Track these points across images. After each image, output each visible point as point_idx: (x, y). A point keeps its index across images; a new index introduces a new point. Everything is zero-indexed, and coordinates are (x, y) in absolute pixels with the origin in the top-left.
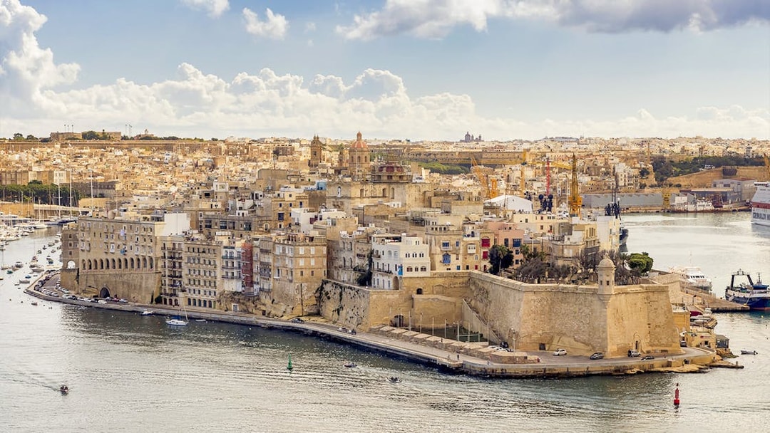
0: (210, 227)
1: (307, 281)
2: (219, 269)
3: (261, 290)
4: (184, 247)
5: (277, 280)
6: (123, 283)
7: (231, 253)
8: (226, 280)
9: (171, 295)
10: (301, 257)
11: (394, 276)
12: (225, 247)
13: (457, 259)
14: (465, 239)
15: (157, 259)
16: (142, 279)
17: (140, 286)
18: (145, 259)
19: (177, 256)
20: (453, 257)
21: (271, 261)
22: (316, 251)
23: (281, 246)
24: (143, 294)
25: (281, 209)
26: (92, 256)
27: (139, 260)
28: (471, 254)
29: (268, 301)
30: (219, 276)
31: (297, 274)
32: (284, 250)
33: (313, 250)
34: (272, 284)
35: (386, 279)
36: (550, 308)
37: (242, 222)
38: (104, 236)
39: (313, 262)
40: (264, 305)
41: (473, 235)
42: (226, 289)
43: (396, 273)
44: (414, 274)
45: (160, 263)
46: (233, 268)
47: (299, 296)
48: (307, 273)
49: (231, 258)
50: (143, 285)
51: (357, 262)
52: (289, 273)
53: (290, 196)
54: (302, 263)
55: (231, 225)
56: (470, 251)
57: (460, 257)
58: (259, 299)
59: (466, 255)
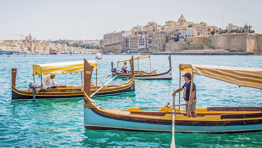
0: (136, 34)
1: (161, 43)
2: (138, 43)
3: (149, 47)
4: (129, 38)
5: (153, 44)
6: (114, 49)
7: (141, 39)
8: (140, 46)
9: (126, 51)
10: (160, 37)
11: (184, 38)
12: (140, 37)
13: (201, 34)
14: (204, 29)
15: (123, 42)
16: (119, 47)
17: (118, 49)
18: (120, 43)
19: (128, 41)
20: (200, 34)
21: (152, 39)
22: (163, 35)
23: (154, 35)
24: (119, 51)
25: (154, 28)
26: (106, 44)
27: (118, 43)
28: (205, 33)
29: (151, 49)
30: (138, 45)
31: (158, 41)
32: (155, 35)
33: (162, 35)
34: (152, 45)
35: (182, 39)
36: (230, 40)
37: (144, 32)
38: (110, 38)
39: (163, 38)
40: (150, 50)
41: (205, 28)
42: (140, 48)
43: (185, 37)
44: (190, 37)
45: (123, 43)
46: (142, 42)
47: (159, 47)
48: (161, 41)
49: (141, 40)
50: (119, 49)
51: (175, 37)
52: (156, 41)
53: (156, 25)
54: (160, 38)
55: (141, 33)
56: (205, 32)
57: (202, 34)
58: (148, 49)
59: (204, 33)
